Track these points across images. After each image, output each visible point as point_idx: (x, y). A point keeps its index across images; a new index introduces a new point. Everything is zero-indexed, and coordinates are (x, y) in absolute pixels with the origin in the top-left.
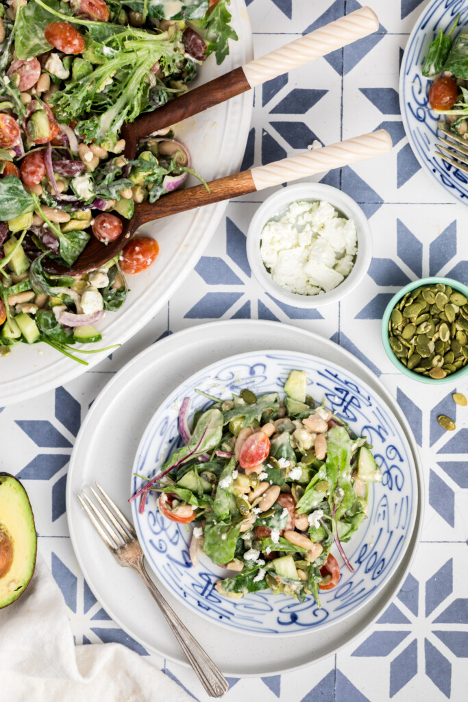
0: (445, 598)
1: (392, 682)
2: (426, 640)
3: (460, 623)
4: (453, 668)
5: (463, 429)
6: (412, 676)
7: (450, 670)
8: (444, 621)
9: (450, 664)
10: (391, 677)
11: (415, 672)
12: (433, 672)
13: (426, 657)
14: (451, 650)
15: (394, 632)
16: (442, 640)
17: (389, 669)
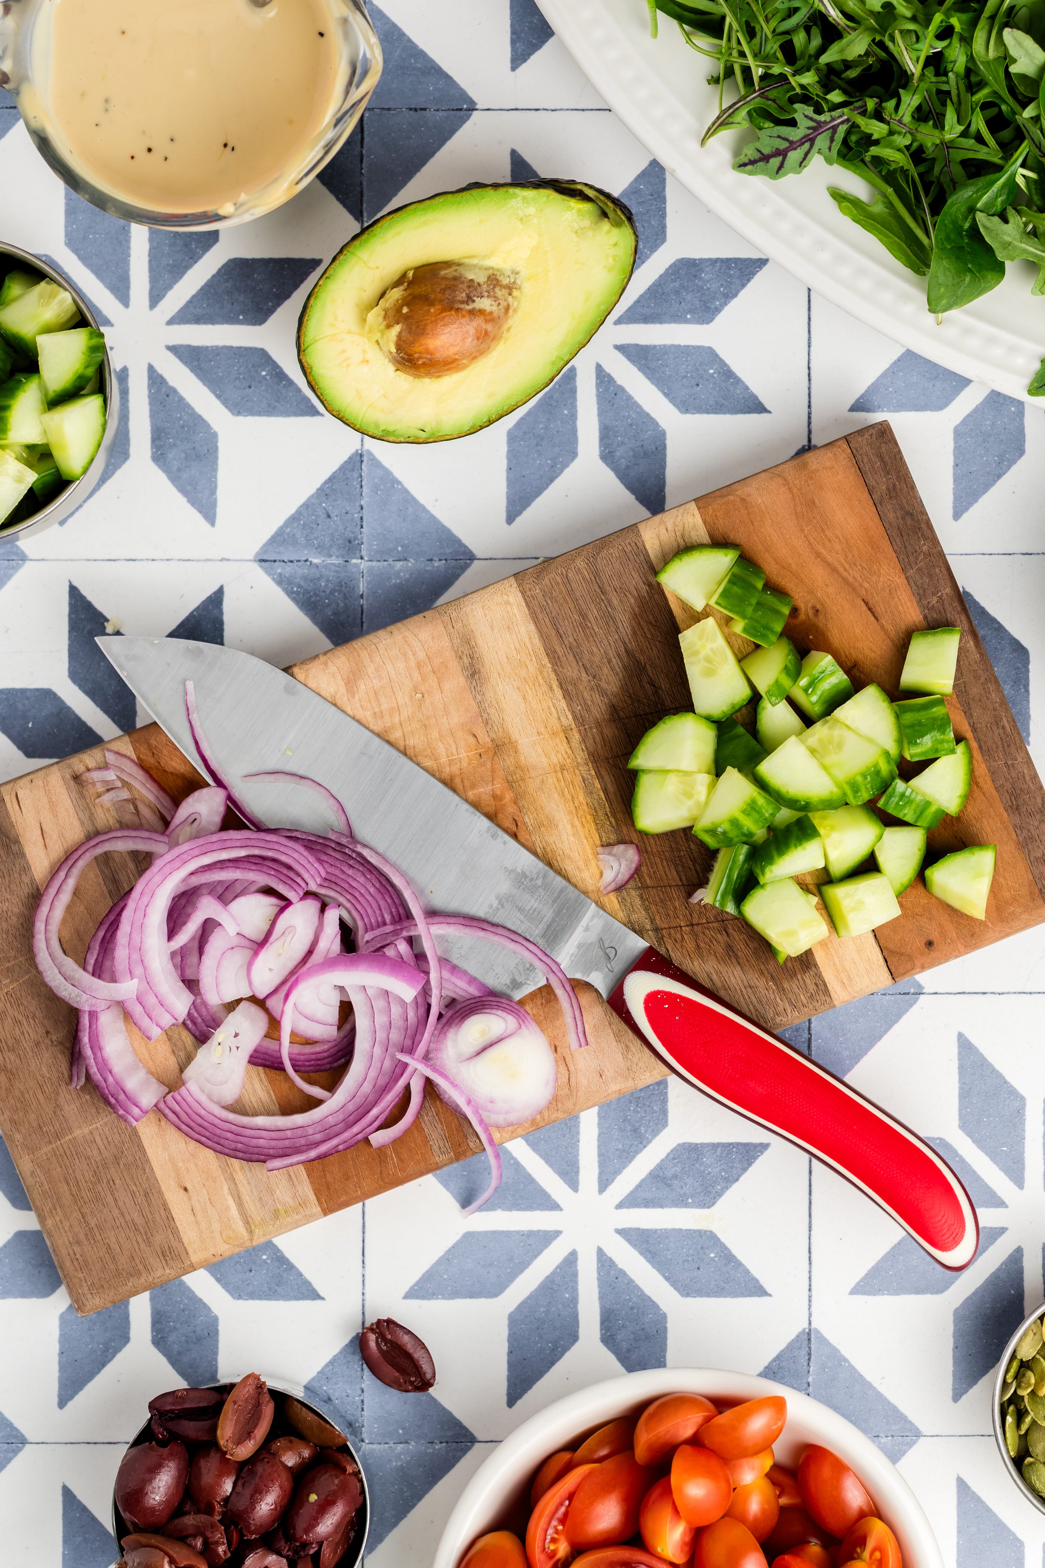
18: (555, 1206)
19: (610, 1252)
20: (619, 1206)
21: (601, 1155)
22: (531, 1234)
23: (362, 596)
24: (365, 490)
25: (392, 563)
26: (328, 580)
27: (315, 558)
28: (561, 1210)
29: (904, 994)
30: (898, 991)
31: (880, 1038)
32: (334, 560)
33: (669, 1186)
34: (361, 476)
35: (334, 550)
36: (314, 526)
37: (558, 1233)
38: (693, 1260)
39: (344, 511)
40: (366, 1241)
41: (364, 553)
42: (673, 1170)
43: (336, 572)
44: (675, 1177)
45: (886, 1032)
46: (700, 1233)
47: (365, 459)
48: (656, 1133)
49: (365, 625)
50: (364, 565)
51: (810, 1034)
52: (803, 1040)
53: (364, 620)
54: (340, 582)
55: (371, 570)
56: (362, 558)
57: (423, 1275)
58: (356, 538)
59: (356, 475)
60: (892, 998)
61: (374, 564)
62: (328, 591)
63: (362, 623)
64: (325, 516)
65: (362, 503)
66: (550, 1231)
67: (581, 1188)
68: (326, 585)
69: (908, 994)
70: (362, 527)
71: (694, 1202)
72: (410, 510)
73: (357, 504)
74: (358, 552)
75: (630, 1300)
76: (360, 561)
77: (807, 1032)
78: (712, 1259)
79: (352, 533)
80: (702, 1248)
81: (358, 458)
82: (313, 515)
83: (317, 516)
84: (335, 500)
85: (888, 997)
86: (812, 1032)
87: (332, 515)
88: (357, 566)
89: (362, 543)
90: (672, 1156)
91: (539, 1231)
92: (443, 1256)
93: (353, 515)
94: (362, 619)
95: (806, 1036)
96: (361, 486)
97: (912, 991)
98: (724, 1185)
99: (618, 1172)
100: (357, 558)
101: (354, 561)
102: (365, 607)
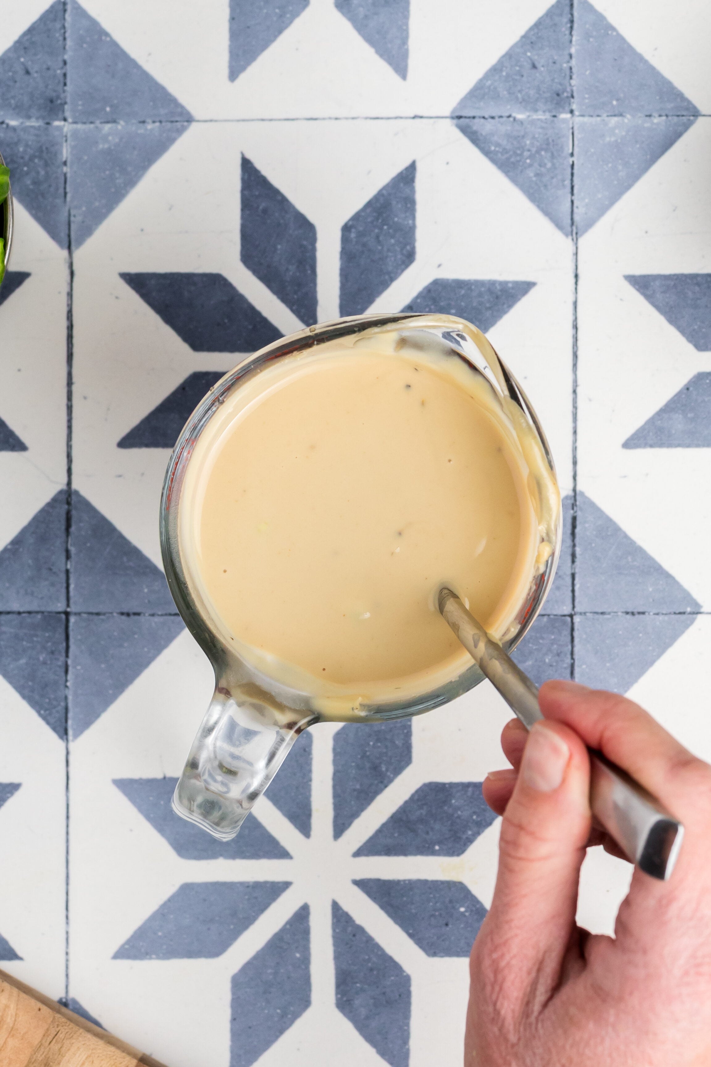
0: (391, 781)
1: (236, 1035)
2: (336, 907)
3: (434, 853)
4: (415, 989)
5: (436, 283)
6: (296, 1015)
7: (408, 994)
8: (389, 851)
9: (408, 979)
10: (234, 1020)
11: (305, 1002)
12: (357, 1002)
13: (338, 957)
14: (411, 936)
15: (242, 884)
16: (382, 907)
17: (227, 997)
18: (284, 854)
19: (346, 906)
20: (358, 854)
21: (336, 795)
22: (257, 886)
23: (65, 163)
24: (69, 43)
25: (100, 125)
26: (27, 145)
27: (12, 119)
28: (291, 858)
29: (680, 613)
30: (672, 611)
31: (652, 663)
32: (33, 123)
33: (414, 831)
34: (64, 27)
35: (34, 111)
36: (11, 83)
37: (287, 885)
38: (440, 915)
39: (45, 66)
40: (70, 893)
41: (68, 114)
42: (418, 813)
43: (37, 135)
44: (421, 820)
45: (659, 656)
46: (450, 885)
47: (69, 7)
48: (398, 771)
49: (69, 196)
50: (67, 128)
51: (573, 658)
52: (565, 665)
53: (68, 189)
54: (41, 147)
55: (75, 134)
56: (65, 120)
57: (135, 933)
58: (58, 97)
59: (58, 25)
60: (666, 618)
61: (79, 126)
62: (27, 157)
63: (65, 194)
64: (23, 72)
65: (66, 57)
66: (278, 883)
67: (313, 833)
68: (25, 151)
69: (684, 613)
70: (65, 84)
71: (441, 849)
72: (120, 65)
73: (60, 59)
74: (60, 113)
75: (369, 960)
76: (62, 123)
77: (569, 656)
78: (463, 914)
79: (55, 91)
80: (451, 901)
81: (61, 7)
82: (10, 71)
83: (15, 72)
84: (35, 54)
85: (661, 618)
86: (576, 657)
87: (31, 71)
88: (59, 128)
89: (66, 103)
90: (416, 797)
91: (266, 883)
92: (158, 911)
93: (55, 71)
94: (65, 188)
95: (568, 661)
96: (65, 39)
97: (689, 610)
98: (475, 829)
99: (355, 815)
100: (60, 120)
101: (57, 123)
102: (68, 175)
